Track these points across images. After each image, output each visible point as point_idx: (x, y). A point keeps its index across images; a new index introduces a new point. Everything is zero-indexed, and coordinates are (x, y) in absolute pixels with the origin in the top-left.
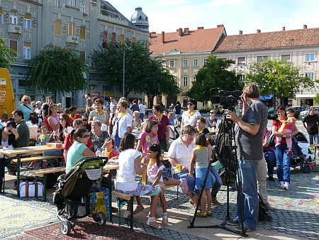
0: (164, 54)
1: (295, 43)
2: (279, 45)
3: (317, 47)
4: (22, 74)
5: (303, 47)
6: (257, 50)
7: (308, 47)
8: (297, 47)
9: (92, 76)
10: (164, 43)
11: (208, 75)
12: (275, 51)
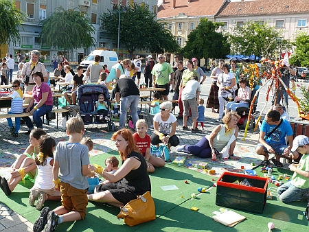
0: (174, 17)
1: (290, 10)
2: (274, 11)
3: (307, 13)
4: (38, 32)
5: (296, 13)
6: (255, 15)
7: (301, 13)
8: (291, 13)
9: (101, 35)
10: (175, 8)
11: (198, 36)
12: (270, 17)
